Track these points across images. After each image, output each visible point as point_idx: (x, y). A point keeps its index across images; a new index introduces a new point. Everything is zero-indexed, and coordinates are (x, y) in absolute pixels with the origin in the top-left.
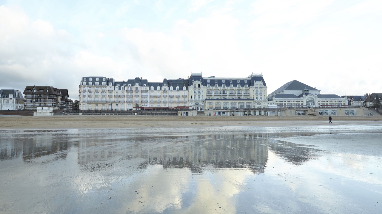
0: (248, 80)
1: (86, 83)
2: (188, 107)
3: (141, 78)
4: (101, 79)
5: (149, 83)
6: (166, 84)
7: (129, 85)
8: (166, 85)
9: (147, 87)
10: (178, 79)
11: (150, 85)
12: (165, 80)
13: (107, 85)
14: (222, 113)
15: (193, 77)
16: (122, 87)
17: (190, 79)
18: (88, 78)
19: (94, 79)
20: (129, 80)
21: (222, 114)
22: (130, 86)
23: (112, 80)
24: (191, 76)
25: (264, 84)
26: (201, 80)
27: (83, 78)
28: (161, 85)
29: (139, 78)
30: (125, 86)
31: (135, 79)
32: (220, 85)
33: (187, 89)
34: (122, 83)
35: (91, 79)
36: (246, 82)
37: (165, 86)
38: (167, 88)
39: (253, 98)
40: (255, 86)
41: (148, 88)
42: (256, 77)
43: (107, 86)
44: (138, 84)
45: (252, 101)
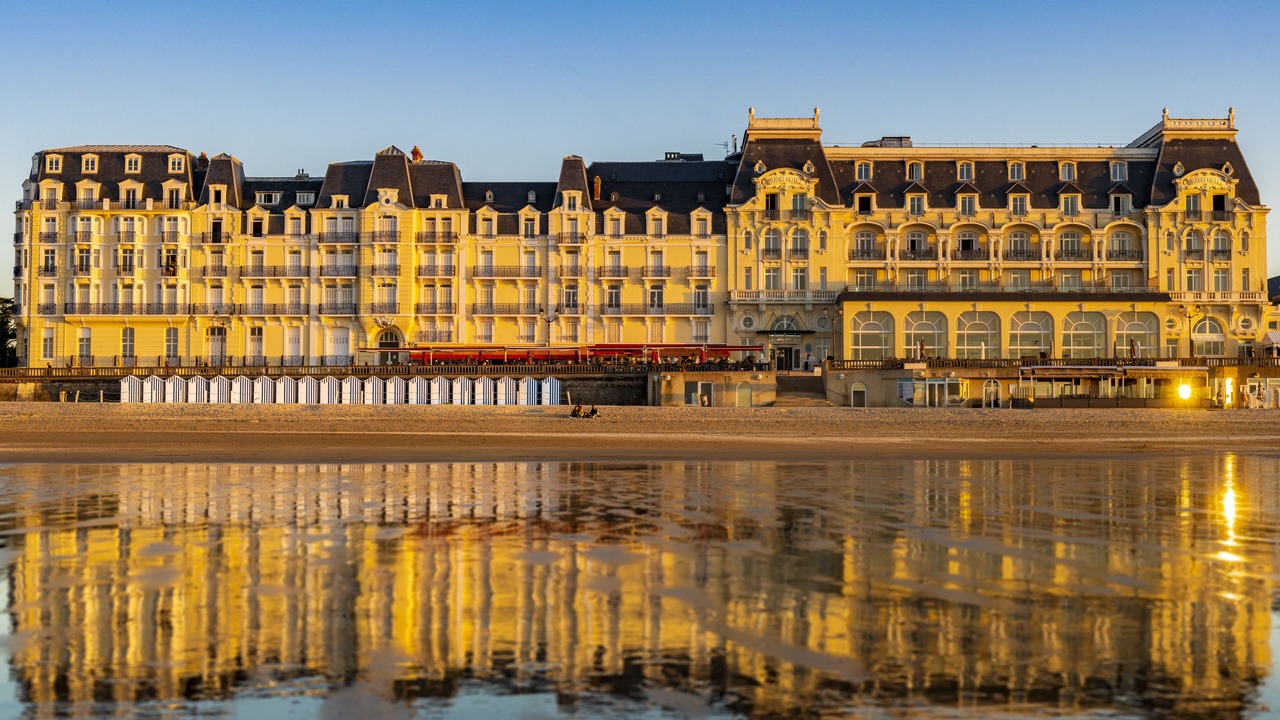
0: (1133, 166)
1: (60, 187)
2: (723, 350)
3: (415, 153)
4: (156, 163)
5: (465, 185)
6: (578, 195)
7: (335, 198)
8: (579, 201)
9: (453, 214)
10: (662, 158)
11: (473, 195)
12: (571, 165)
13: (197, 198)
14: (941, 387)
15: (759, 141)
16: (291, 212)
17: (737, 157)
18: (73, 158)
19: (112, 164)
20: (333, 169)
21: (941, 393)
22: (340, 205)
23: (224, 167)
24: (746, 136)
25: (1248, 192)
26: (809, 166)
27: (41, 157)
28: (546, 196)
29: (402, 157)
30: (313, 206)
31: (373, 158)
32: (944, 196)
33: (720, 228)
34: (290, 190)
35: (90, 164)
36: (1119, 175)
37: (572, 206)
38: (586, 219)
39: (1163, 288)
40: (1180, 205)
41: (460, 219)
42: (1188, 142)
43: (192, 204)
44: (392, 194)
45: (1158, 308)
